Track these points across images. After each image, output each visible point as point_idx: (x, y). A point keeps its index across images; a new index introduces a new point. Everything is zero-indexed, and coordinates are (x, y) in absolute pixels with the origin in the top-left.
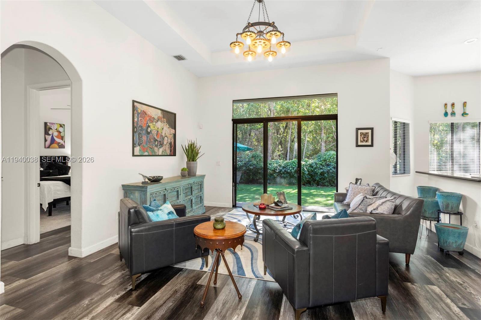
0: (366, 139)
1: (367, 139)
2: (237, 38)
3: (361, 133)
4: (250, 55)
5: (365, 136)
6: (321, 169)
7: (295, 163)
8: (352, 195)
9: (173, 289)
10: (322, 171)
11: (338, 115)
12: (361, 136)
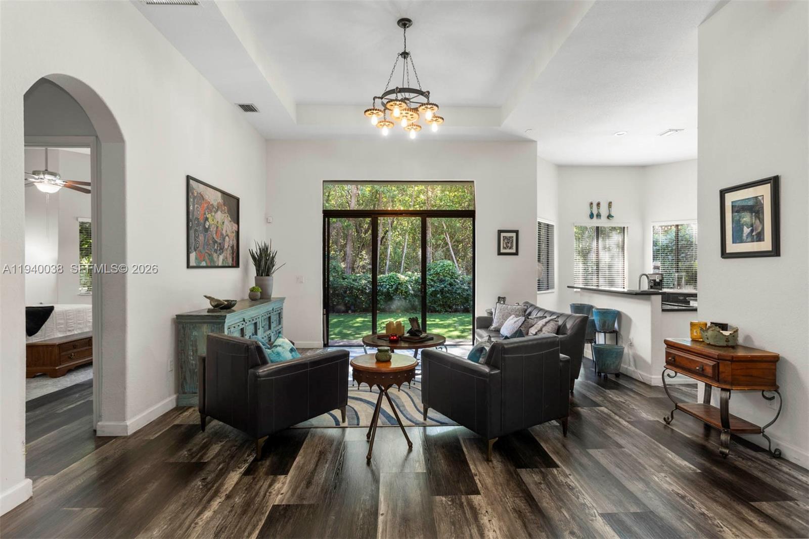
0: (509, 245)
1: (511, 245)
2: (374, 103)
3: (504, 237)
4: (385, 126)
5: (508, 241)
6: (432, 286)
7: (393, 278)
8: (500, 317)
9: (316, 451)
10: (433, 289)
11: (476, 212)
12: (504, 240)
